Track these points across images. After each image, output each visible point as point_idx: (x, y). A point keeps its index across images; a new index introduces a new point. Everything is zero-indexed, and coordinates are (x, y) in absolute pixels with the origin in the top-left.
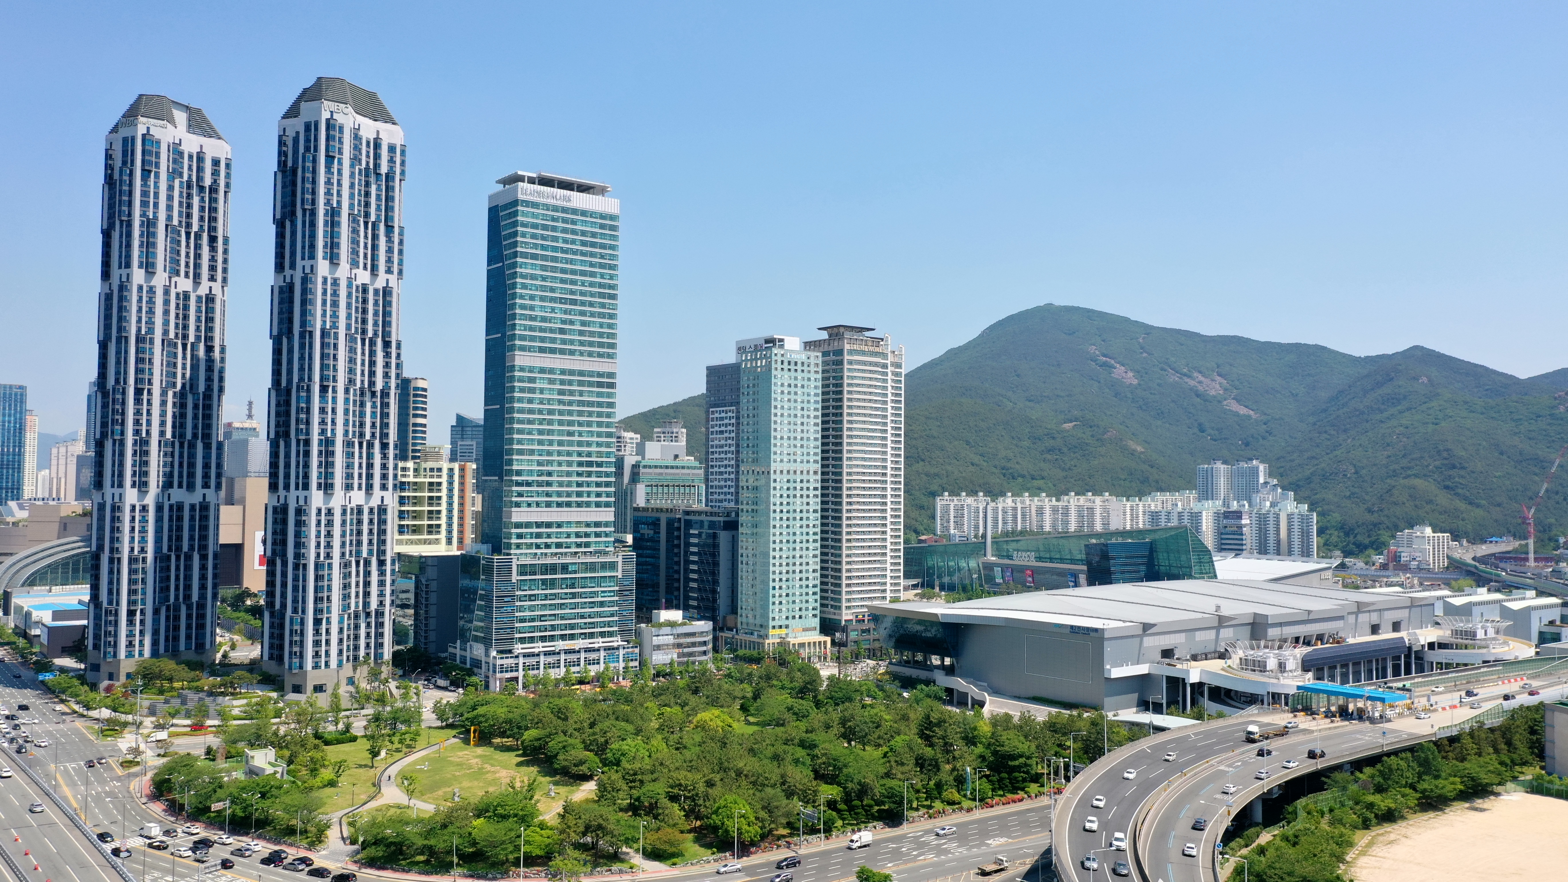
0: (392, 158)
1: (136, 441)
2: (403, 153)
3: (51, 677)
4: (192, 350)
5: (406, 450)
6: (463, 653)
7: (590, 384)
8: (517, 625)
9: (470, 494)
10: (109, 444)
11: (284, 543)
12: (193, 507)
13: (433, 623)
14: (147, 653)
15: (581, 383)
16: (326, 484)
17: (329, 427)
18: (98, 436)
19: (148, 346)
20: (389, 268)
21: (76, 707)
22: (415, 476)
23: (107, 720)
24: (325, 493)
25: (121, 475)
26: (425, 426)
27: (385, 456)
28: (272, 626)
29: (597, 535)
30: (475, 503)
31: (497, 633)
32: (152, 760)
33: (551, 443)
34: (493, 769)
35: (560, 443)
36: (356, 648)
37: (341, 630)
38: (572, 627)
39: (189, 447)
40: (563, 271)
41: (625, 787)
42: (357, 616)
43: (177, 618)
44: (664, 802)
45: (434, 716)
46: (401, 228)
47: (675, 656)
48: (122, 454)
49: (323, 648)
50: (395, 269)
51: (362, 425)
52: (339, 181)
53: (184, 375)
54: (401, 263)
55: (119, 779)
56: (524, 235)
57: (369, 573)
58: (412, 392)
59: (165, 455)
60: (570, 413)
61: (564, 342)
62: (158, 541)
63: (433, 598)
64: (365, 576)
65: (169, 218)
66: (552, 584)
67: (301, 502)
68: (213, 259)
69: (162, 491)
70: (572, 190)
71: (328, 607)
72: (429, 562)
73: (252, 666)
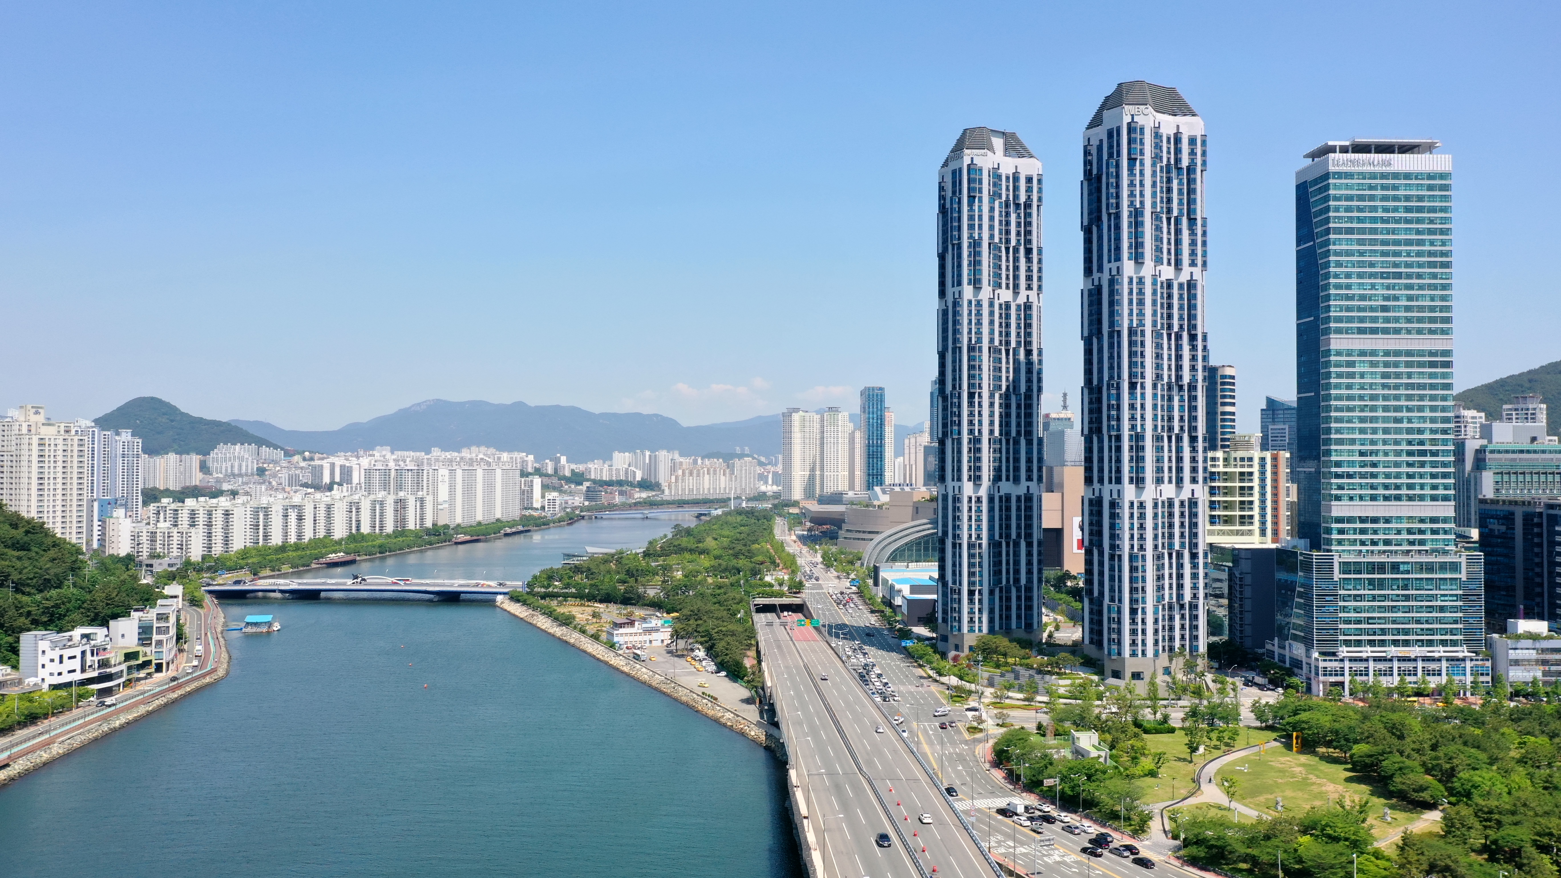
0: (1192, 150)
1: (970, 439)
2: (1204, 143)
3: (911, 644)
4: (1014, 355)
5: (1215, 439)
6: (1282, 651)
7: (1421, 364)
8: (1341, 626)
9: (1284, 483)
10: (949, 443)
11: (1100, 533)
12: (1019, 498)
13: (1248, 618)
14: (985, 629)
15: (1408, 364)
16: (1137, 478)
17: (1139, 423)
18: (940, 435)
19: (977, 354)
20: (1193, 261)
21: (931, 673)
22: (1225, 466)
23: (955, 687)
24: (1137, 487)
25: (959, 470)
26: (1233, 414)
27: (1194, 449)
28: (1091, 612)
29: (1434, 532)
30: (1290, 493)
31: (1319, 634)
32: (994, 731)
33: (1374, 431)
34: (1319, 781)
35: (1386, 431)
36: (1172, 639)
37: (1156, 621)
38: (1406, 632)
39: (1014, 444)
40: (1384, 243)
41: (1477, 825)
42: (1171, 608)
43: (1009, 599)
44: (1530, 850)
45: (1252, 715)
46: (1204, 219)
47: (1539, 674)
48: (960, 452)
49: (1140, 637)
50: (1199, 261)
51: (1170, 419)
52: (1141, 182)
53: (1007, 378)
54: (1204, 254)
55: (966, 742)
56: (1337, 209)
57: (1182, 565)
58: (1219, 381)
59: (995, 451)
60: (1397, 398)
61: (1387, 320)
62: (991, 529)
63: (1248, 592)
64: (1178, 569)
65: (992, 237)
66: (1381, 585)
67: (1115, 496)
68: (1029, 269)
69: (993, 484)
70: (1393, 152)
71: (1143, 598)
72: (1243, 555)
73: (1074, 648)
